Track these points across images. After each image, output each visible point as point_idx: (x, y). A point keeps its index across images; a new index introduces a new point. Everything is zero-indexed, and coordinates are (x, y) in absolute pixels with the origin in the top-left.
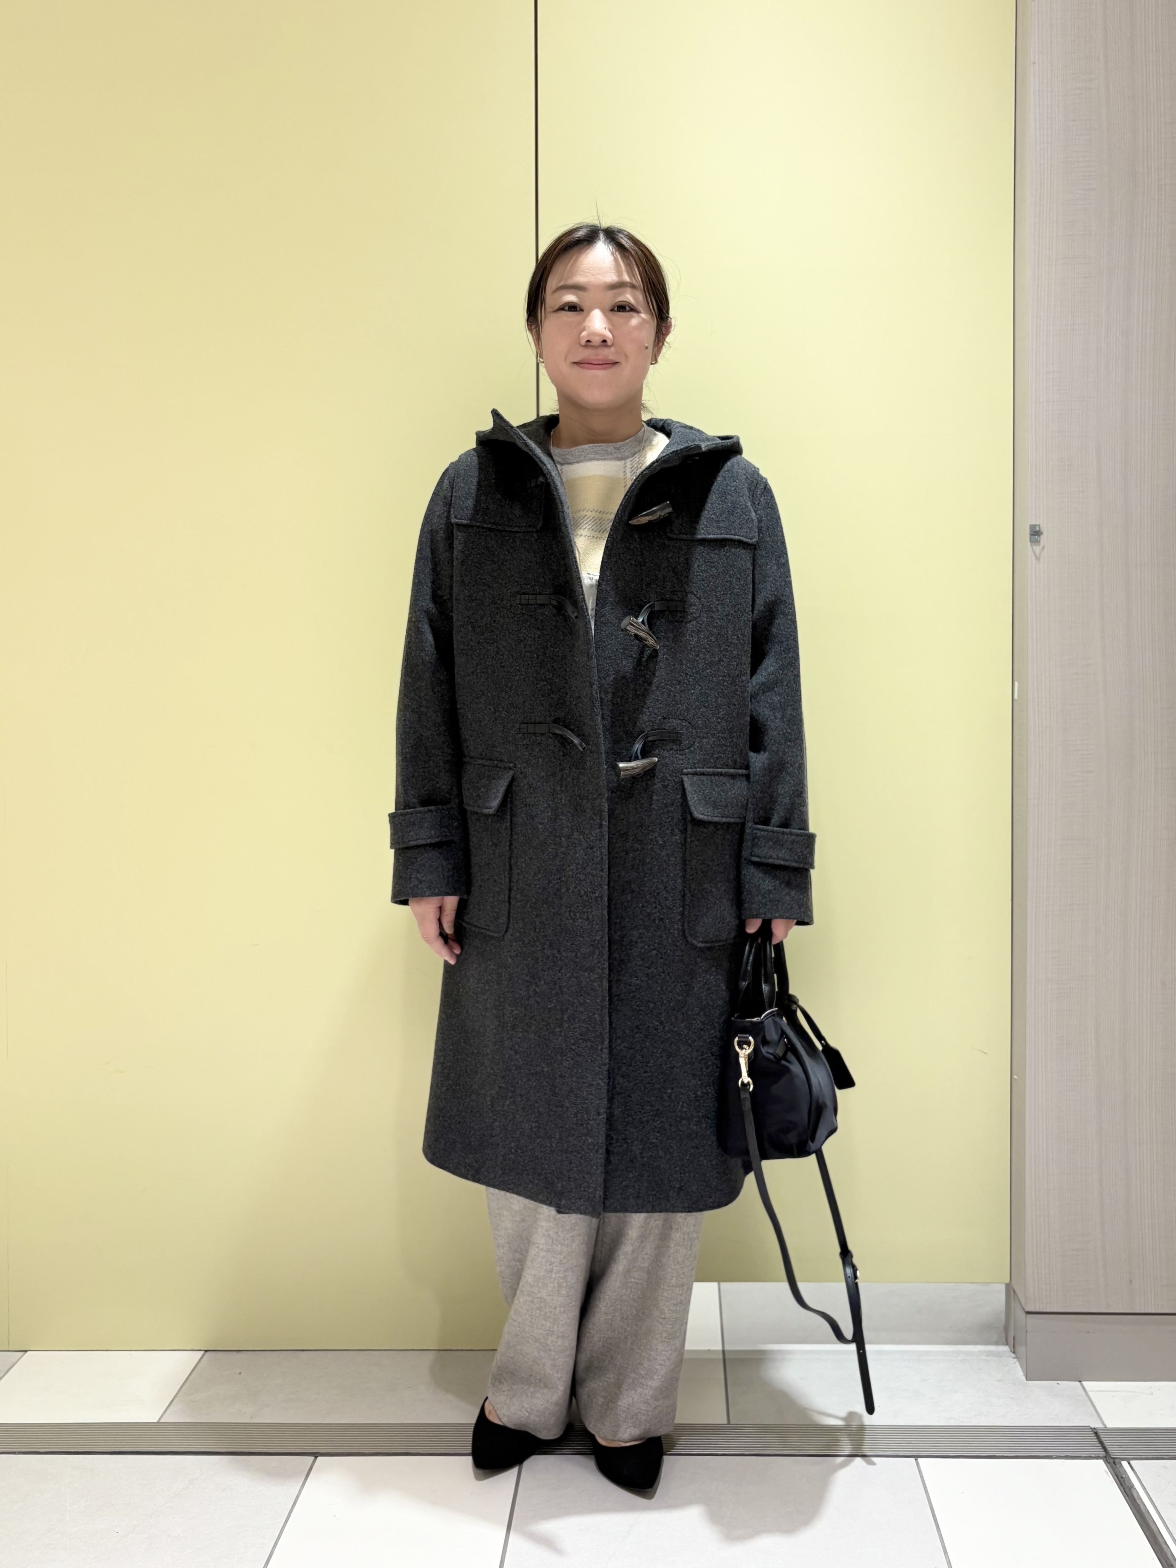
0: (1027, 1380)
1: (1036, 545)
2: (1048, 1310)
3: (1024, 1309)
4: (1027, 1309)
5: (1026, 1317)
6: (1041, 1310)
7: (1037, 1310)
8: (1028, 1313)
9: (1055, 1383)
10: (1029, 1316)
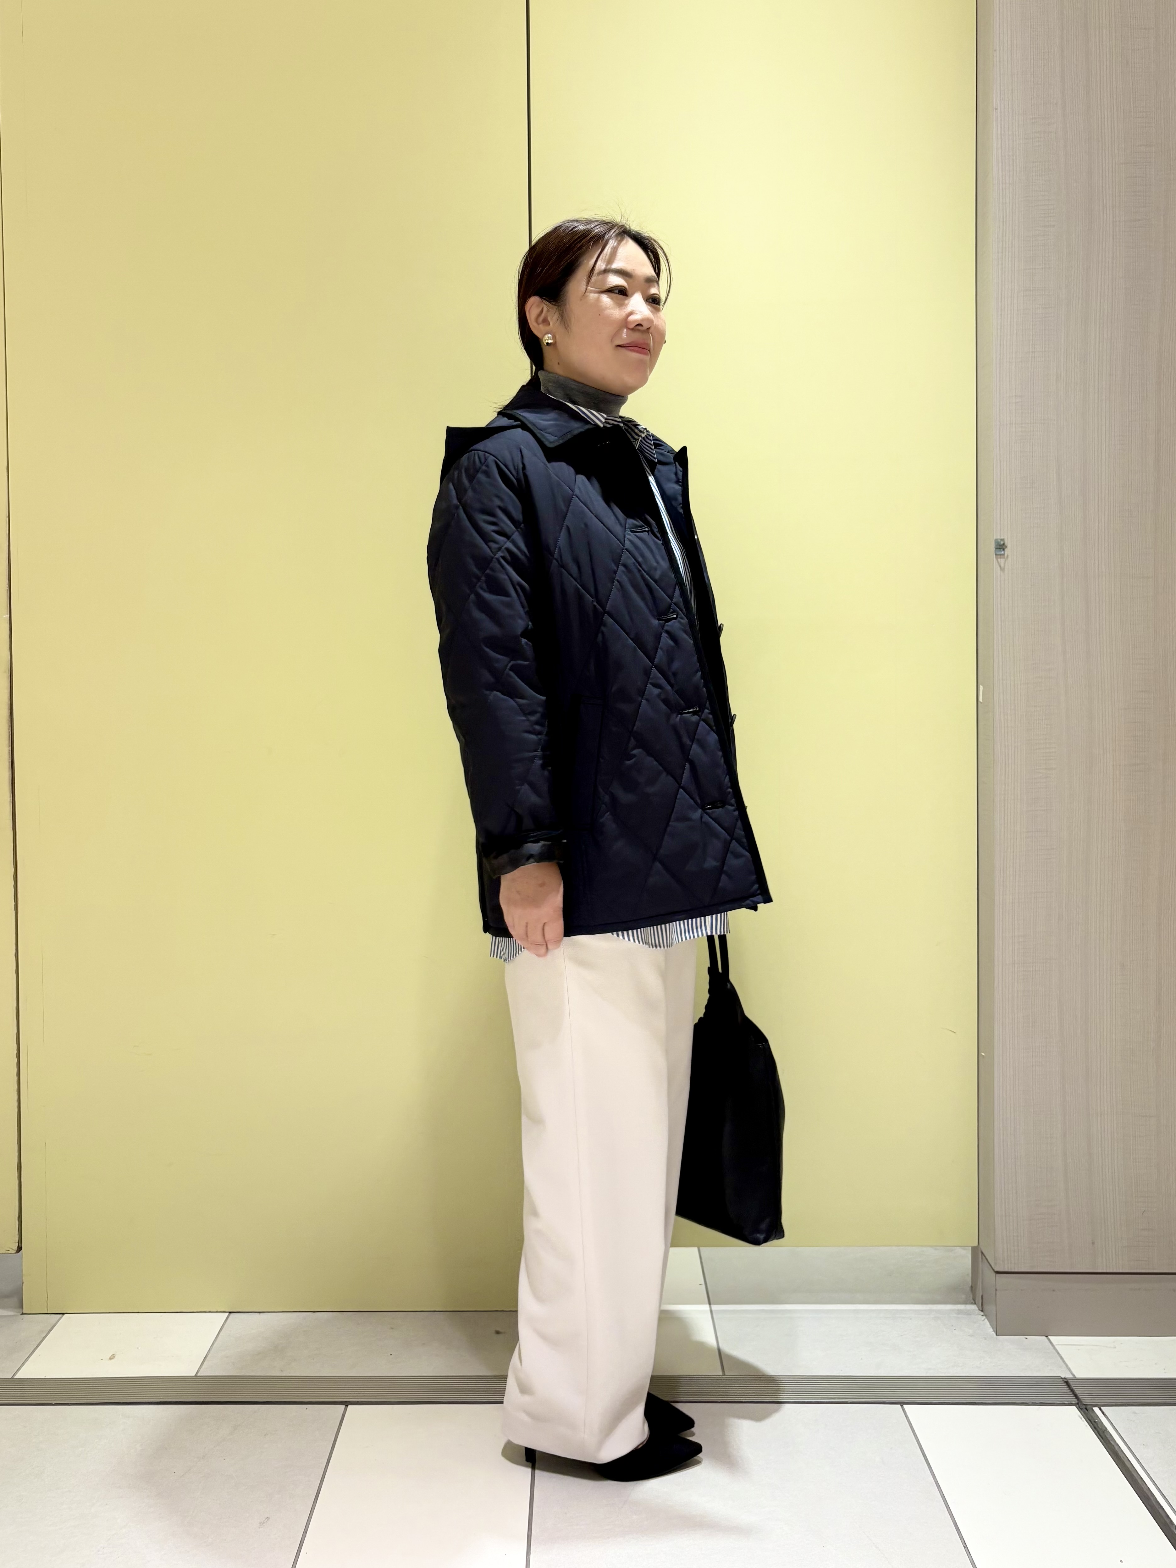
0: (997, 1335)
1: (1000, 558)
2: (1016, 1270)
3: (993, 1270)
4: (997, 1269)
5: (996, 1276)
6: (1010, 1270)
7: (1006, 1270)
8: (998, 1272)
9: (1023, 1337)
10: (998, 1275)
